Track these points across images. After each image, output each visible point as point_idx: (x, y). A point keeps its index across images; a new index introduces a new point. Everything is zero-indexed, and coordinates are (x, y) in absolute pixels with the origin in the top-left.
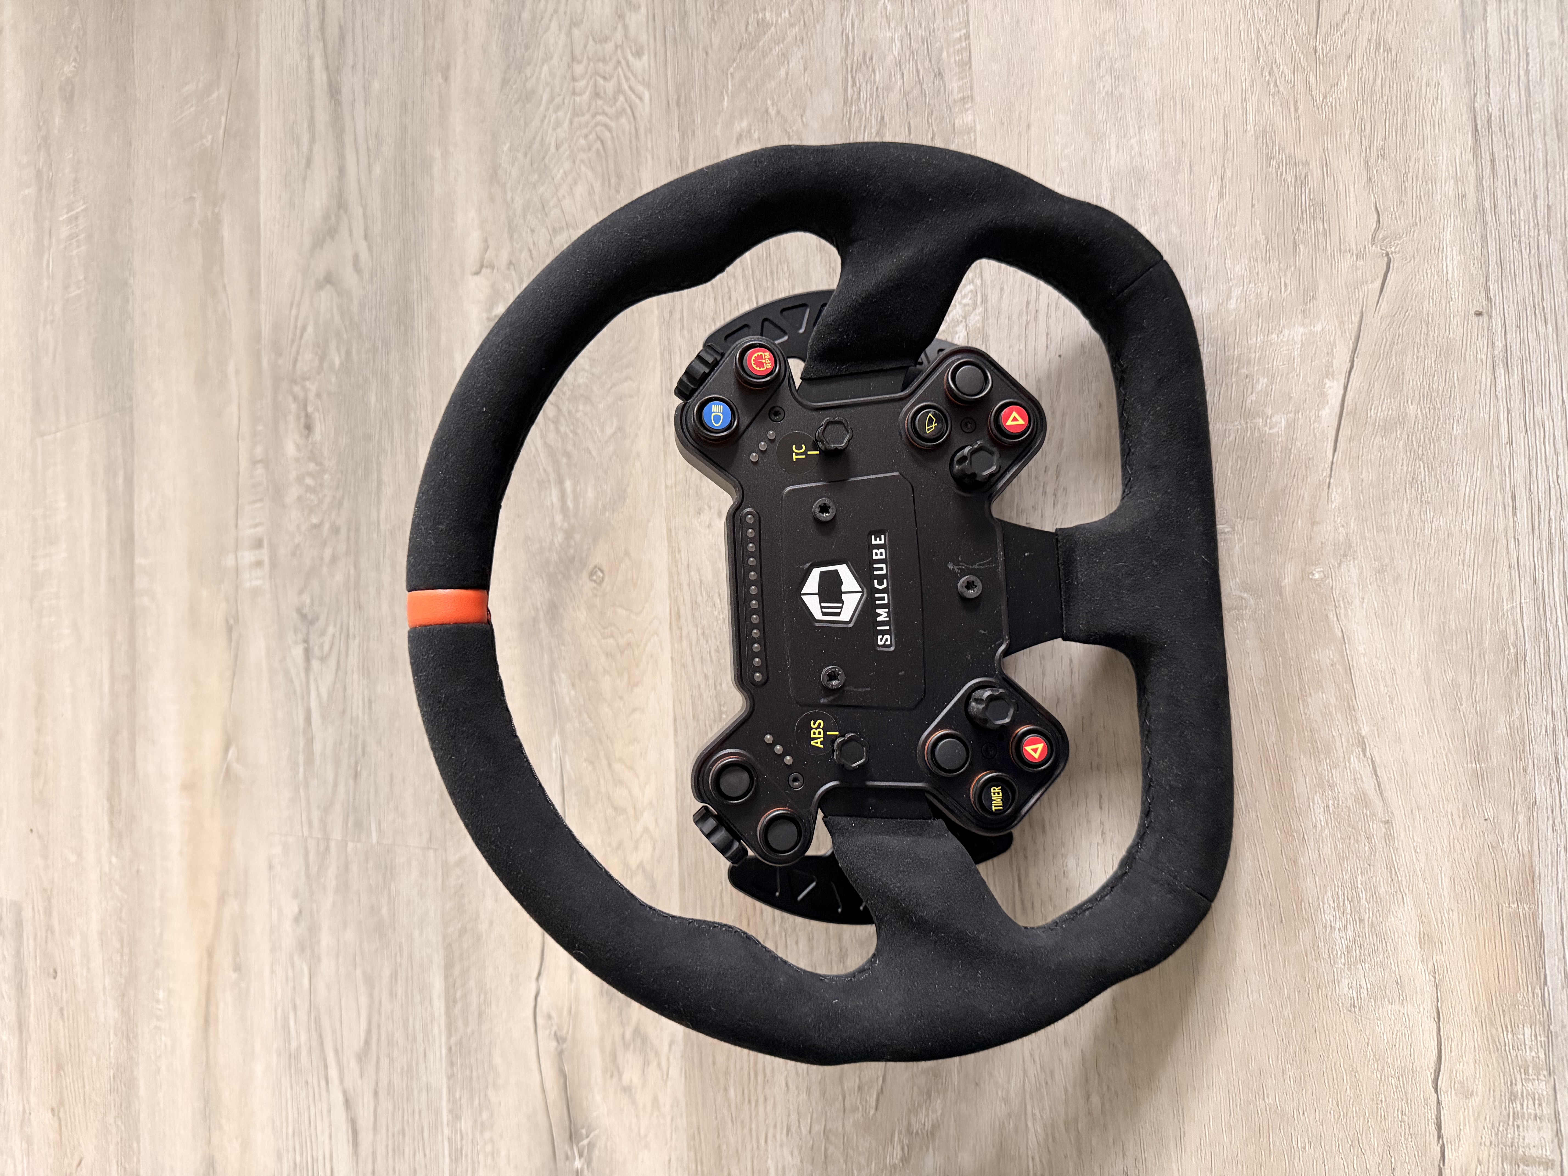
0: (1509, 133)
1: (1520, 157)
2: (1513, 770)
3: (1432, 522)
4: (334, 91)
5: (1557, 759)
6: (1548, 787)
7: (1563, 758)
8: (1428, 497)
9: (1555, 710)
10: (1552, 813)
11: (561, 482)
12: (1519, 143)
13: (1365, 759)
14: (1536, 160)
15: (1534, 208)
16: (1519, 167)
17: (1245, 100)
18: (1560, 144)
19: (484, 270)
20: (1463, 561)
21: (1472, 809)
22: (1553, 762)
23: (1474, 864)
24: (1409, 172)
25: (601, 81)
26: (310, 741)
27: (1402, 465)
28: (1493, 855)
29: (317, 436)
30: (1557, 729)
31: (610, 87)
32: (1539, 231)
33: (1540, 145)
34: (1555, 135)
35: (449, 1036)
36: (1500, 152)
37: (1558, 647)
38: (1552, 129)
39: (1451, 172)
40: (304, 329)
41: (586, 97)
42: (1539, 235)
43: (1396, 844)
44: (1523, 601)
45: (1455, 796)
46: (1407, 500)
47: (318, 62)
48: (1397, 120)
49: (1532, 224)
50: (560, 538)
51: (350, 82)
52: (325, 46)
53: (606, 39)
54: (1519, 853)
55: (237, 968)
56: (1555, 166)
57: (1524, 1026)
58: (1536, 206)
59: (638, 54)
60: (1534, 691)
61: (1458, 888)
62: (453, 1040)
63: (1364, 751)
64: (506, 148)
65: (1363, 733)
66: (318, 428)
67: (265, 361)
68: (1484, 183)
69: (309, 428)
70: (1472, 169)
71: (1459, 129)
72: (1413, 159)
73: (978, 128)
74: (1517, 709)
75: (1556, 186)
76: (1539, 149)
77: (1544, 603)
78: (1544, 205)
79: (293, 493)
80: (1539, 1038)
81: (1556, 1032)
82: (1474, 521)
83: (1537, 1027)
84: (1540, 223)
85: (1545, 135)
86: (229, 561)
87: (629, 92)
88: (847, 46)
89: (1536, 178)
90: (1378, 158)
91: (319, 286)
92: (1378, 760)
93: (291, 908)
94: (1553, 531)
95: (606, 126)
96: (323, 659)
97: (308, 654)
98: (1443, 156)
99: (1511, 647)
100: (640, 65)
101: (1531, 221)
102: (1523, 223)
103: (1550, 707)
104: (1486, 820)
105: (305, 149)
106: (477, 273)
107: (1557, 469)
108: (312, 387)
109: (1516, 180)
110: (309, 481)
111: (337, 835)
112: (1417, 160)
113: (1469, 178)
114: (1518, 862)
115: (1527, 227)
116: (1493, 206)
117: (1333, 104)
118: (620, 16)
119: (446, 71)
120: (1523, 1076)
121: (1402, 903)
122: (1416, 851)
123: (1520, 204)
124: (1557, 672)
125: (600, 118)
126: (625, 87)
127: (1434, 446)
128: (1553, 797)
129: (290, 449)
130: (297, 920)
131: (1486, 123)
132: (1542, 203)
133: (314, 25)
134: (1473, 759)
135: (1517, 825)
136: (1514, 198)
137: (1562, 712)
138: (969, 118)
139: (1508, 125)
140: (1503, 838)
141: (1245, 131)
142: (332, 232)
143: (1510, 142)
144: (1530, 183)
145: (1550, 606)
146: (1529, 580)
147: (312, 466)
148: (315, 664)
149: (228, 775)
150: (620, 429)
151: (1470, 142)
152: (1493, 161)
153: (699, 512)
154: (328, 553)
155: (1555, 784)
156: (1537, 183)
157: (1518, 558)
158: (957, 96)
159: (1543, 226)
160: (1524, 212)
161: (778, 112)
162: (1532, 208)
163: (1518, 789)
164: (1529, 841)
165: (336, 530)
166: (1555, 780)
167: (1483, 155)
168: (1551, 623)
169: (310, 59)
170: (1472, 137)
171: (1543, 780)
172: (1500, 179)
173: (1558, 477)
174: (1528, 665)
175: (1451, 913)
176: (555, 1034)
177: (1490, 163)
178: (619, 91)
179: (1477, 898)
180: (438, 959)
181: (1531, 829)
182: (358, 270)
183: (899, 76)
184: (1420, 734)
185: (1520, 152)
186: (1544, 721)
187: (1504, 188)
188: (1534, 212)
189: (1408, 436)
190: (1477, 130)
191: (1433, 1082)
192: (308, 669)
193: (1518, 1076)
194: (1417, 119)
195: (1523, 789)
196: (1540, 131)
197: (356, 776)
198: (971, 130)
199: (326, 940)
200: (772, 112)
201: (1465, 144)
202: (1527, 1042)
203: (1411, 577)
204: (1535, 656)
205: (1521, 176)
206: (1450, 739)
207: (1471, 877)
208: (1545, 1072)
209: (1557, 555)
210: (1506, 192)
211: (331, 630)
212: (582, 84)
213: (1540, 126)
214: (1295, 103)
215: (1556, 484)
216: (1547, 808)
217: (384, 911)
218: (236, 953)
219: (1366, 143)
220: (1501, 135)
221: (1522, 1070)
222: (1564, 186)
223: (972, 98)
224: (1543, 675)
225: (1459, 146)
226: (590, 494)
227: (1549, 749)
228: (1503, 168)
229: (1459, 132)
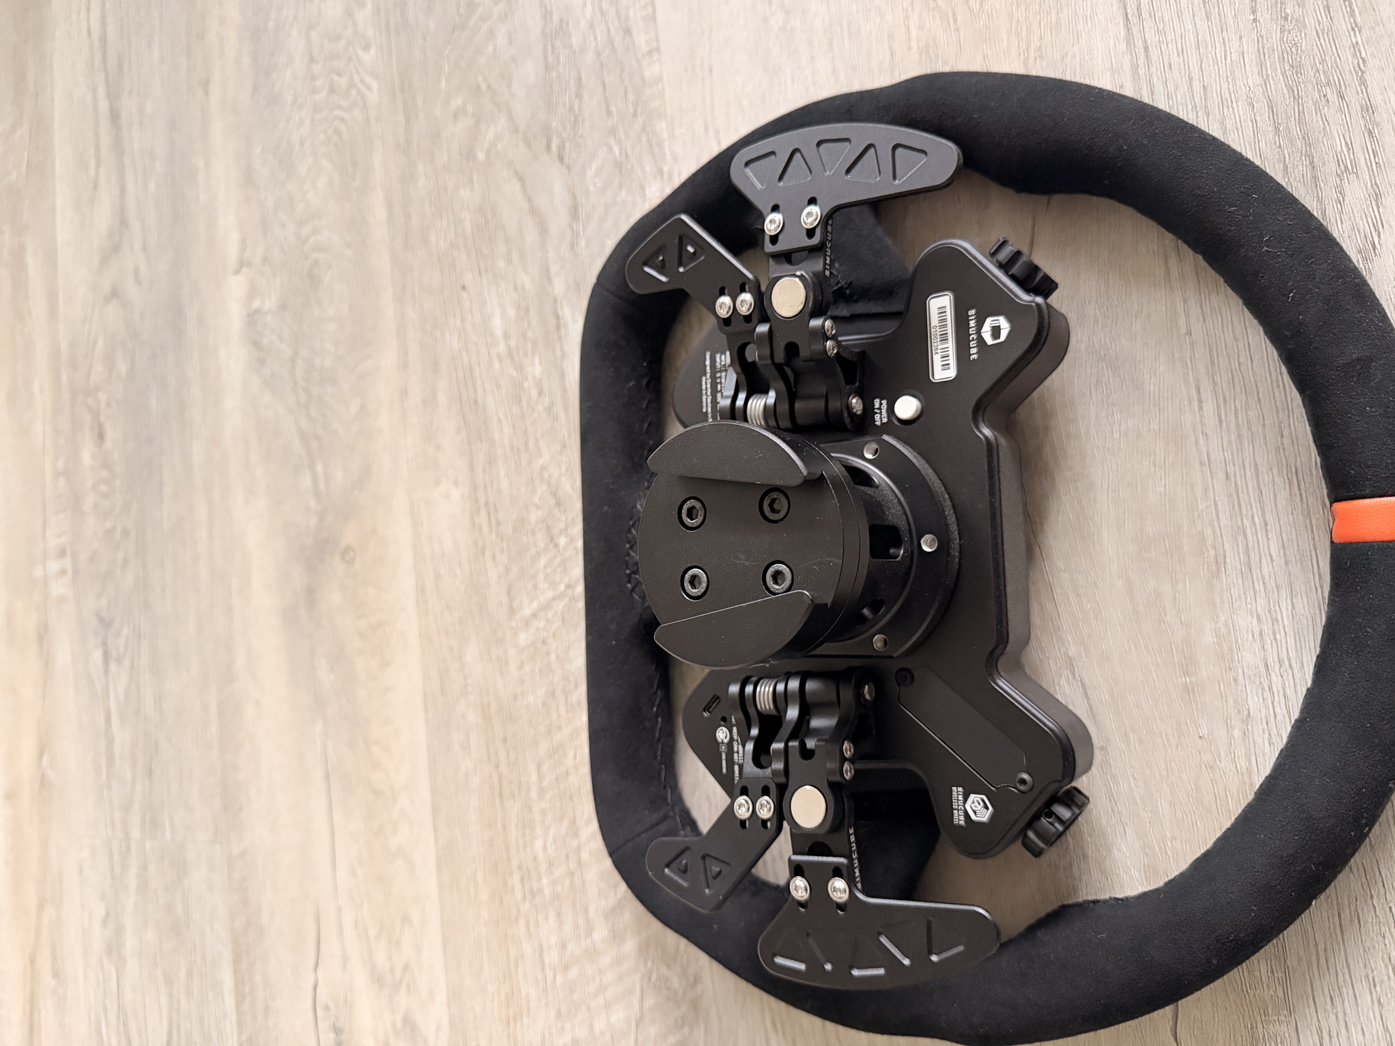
0: (1159, 18)
1: (1172, 40)
2: (1223, 681)
3: (1120, 424)
4: (115, 116)
5: (1267, 667)
6: (1260, 696)
7: (1273, 664)
8: (1114, 399)
9: (1260, 612)
10: (1267, 725)
11: (312, 465)
12: (1170, 26)
13: (1075, 682)
14: (1187, 41)
15: (1190, 91)
16: (1172, 50)
17: (907, 18)
18: (1210, 23)
19: (244, 269)
20: (1155, 461)
21: (1186, 727)
22: (1263, 669)
23: (1193, 786)
24: (1066, 69)
25: (336, 78)
26: (110, 742)
27: (1086, 368)
28: (1211, 775)
29: (108, 444)
30: (1263, 633)
31: (342, 82)
32: (1197, 113)
33: (1190, 26)
34: (1204, 14)
35: (240, 1032)
36: (1152, 39)
37: (1256, 544)
38: (1200, 10)
39: (1106, 64)
40: (95, 342)
41: (324, 94)
42: (1197, 117)
43: (1113, 771)
44: (1217, 499)
45: (1168, 715)
46: (1093, 403)
47: (101, 91)
48: (1051, 19)
49: (1190, 107)
50: (313, 521)
51: (128, 106)
52: (107, 77)
53: (338, 38)
54: (1237, 771)
55: (56, 974)
56: (1207, 45)
57: (1259, 961)
58: (1191, 88)
59: (366, 48)
60: (1237, 594)
61: (1179, 814)
62: (244, 1037)
63: (1073, 674)
64: (258, 150)
65: (1071, 654)
66: (110, 435)
67: (64, 378)
68: (1140, 72)
69: (101, 436)
70: (1127, 59)
71: (1111, 20)
72: (1069, 56)
73: (665, 78)
74: (1221, 615)
75: (1209, 66)
76: (1189, 30)
77: (1238, 498)
78: (1200, 86)
79: (90, 500)
80: (1276, 975)
81: (1293, 967)
82: (1162, 419)
83: (1273, 962)
84: (1198, 105)
85: (1194, 16)
86: (38, 572)
87: (360, 86)
88: (547, 15)
89: (1190, 59)
90: (1036, 59)
91: (107, 300)
92: (1087, 681)
93: (99, 910)
94: (1240, 421)
95: (342, 120)
96: (119, 661)
97: (106, 655)
98: (1098, 50)
99: (1210, 549)
100: (368, 57)
101: (1189, 102)
102: (1180, 106)
103: (1254, 610)
104: (1200, 737)
105: (92, 172)
106: (237, 272)
107: (1239, 357)
108: (103, 396)
109: (1170, 64)
110: (103, 488)
111: (136, 834)
112: (1074, 56)
113: (1124, 68)
114: (1237, 781)
115: (1185, 111)
116: (1150, 93)
117: (990, 13)
118: (349, 14)
119: (205, 85)
120: (1263, 1018)
121: (1124, 835)
122: (1134, 778)
123: (1176, 88)
124: (1258, 571)
125: (337, 112)
126: (357, 80)
127: (1115, 345)
128: (1267, 708)
129: (87, 458)
130: (105, 923)
131: (1136, 11)
132: (1198, 84)
133: (98, 58)
134: (1182, 673)
135: (1232, 741)
136: (1170, 82)
137: (1268, 615)
138: (656, 69)
139: (1158, 10)
140: (1219, 756)
141: (910, 49)
142: (116, 248)
143: (1161, 26)
144: (1184, 65)
145: (1245, 502)
146: (1221, 475)
147: (105, 473)
148: (113, 666)
149: (43, 782)
150: (363, 407)
151: (1123, 33)
152: (1146, 48)
153: (437, 483)
154: (120, 556)
155: (1267, 693)
156: (1190, 64)
157: (1208, 454)
158: (644, 49)
159: (1201, 108)
160: (1181, 96)
161: (489, 87)
162: (1188, 91)
163: (1231, 702)
164: (1246, 757)
165: (126, 533)
166: (1267, 688)
167: (1136, 44)
168: (1248, 519)
169: (95, 90)
170: (1124, 26)
171: (1254, 690)
172: (1154, 66)
173: (1239, 364)
174: (1229, 567)
175: (1174, 841)
176: (334, 1026)
177: (1143, 50)
178: (351, 84)
179: (1198, 824)
180: (228, 956)
181: (1247, 745)
182: (138, 281)
183: (592, 39)
184: (1128, 650)
185: (1171, 36)
186: (1250, 626)
187: (1159, 74)
188: (1191, 94)
189: (1089, 338)
190: (1128, 19)
191: (1171, 1030)
192: (106, 671)
193: (1258, 1019)
194: (1070, 16)
195: (1236, 701)
196: (1189, 12)
197: (150, 773)
198: (659, 80)
199: (130, 942)
200: (484, 87)
201: (1118, 34)
202: (1264, 980)
203: (1104, 484)
204: (1234, 557)
205: (1175, 59)
206: (1157, 654)
207: (1191, 801)
208: (1285, 1012)
209: (1247, 446)
210: (1162, 77)
211: (125, 631)
212: (319, 83)
213: (1188, 7)
214: (954, 15)
215: (1239, 372)
216: (1261, 720)
217: (179, 909)
218: (54, 958)
219: (1023, 45)
220: (1151, 21)
221: (1262, 1011)
222: (1218, 64)
223: (658, 50)
224: (1244, 576)
225: (1112, 38)
226: (339, 475)
227: (1258, 655)
228: (1156, 53)
229: (1111, 23)
